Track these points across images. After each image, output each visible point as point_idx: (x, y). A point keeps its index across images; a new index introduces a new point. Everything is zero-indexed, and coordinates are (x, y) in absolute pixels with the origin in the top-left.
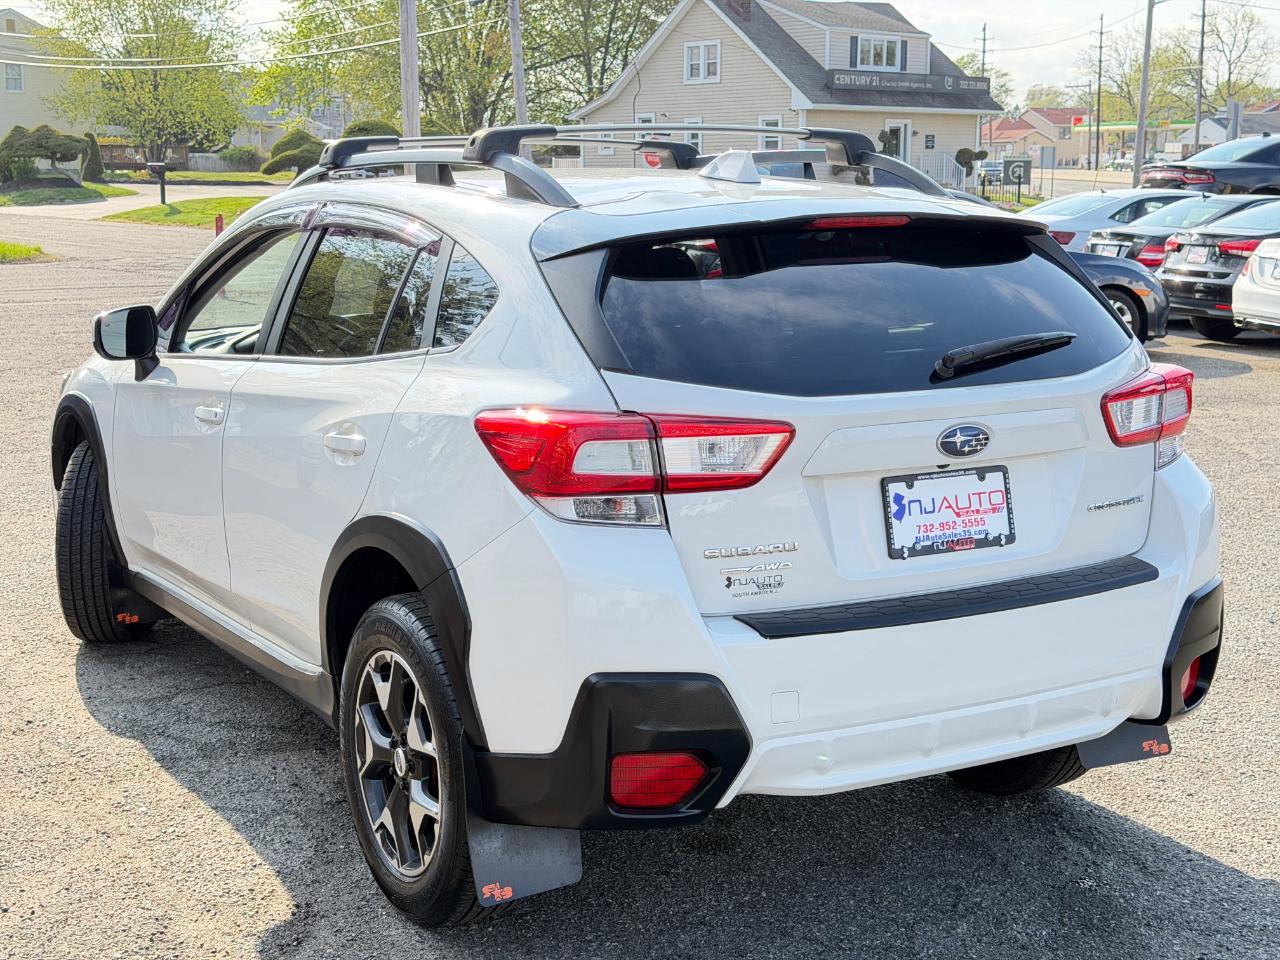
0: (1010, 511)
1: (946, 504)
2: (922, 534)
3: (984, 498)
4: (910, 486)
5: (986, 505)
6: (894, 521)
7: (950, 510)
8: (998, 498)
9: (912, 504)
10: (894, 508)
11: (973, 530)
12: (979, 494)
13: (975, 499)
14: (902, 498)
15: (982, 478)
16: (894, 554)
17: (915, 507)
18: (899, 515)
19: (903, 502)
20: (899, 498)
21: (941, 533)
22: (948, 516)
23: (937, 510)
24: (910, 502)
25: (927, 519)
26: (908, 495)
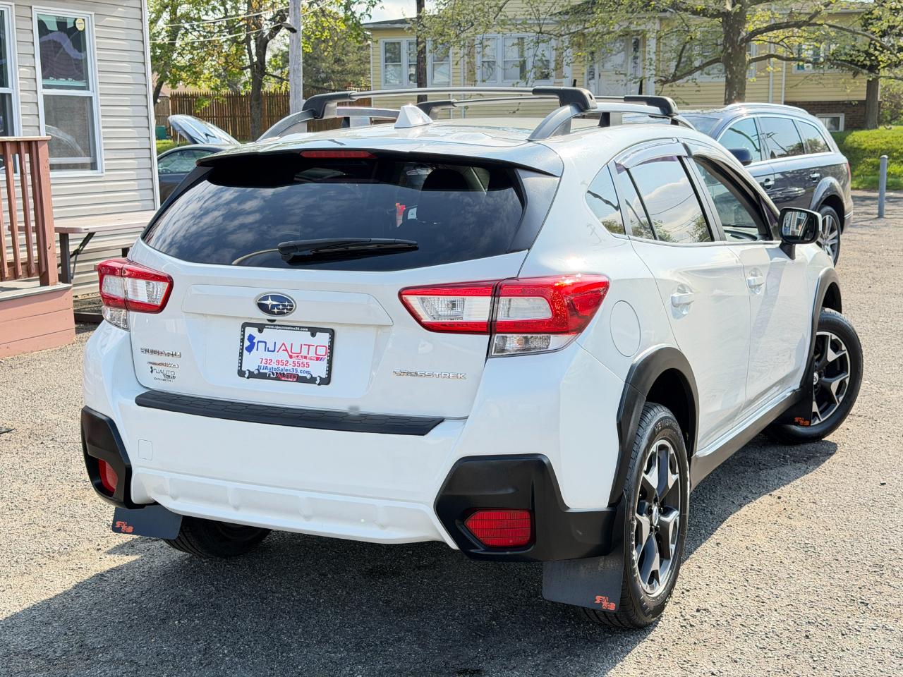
0: (330, 362)
1: (283, 348)
2: (263, 365)
3: (312, 349)
4: (260, 331)
5: (312, 354)
6: (245, 351)
7: (286, 352)
8: (322, 351)
9: (260, 343)
10: (247, 343)
11: (299, 369)
12: (309, 346)
13: (305, 349)
14: (254, 338)
15: (313, 335)
16: (241, 373)
17: (262, 346)
18: (250, 349)
19: (254, 341)
20: (251, 338)
21: (276, 367)
22: (284, 356)
23: (276, 351)
24: (259, 342)
25: (268, 355)
26: (258, 337)
